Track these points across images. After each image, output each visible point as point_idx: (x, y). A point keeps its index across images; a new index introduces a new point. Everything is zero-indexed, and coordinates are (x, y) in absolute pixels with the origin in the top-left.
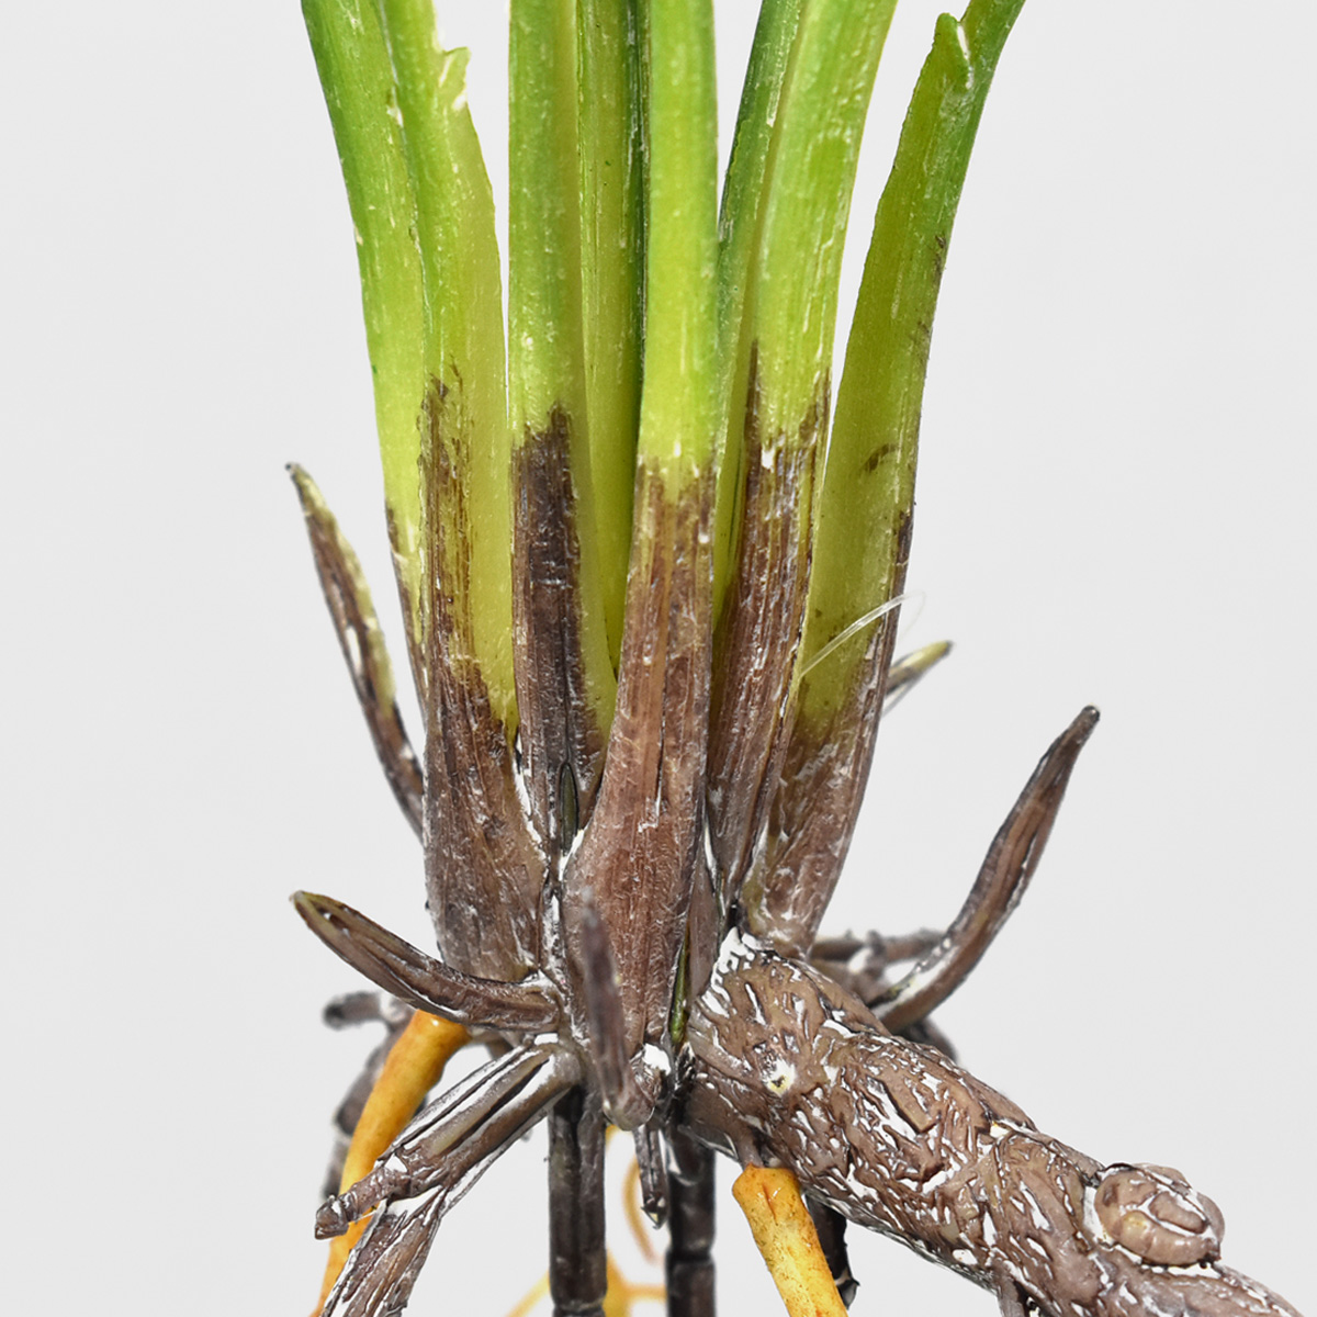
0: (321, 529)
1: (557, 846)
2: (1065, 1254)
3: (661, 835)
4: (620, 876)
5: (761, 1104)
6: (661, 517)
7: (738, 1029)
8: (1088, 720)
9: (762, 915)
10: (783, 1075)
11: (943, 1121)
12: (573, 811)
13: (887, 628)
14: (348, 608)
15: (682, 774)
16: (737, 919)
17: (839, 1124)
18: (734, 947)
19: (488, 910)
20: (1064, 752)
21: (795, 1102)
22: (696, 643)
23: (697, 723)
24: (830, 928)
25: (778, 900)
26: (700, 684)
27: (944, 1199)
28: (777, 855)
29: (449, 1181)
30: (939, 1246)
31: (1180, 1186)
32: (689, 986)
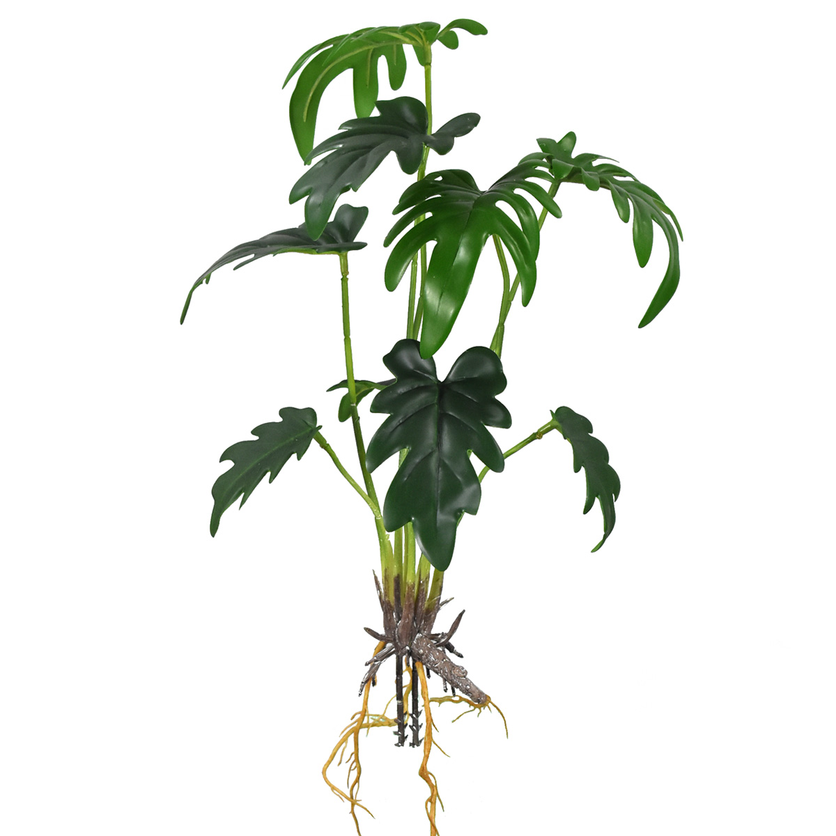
0: (376, 578)
1: (398, 622)
2: (449, 675)
3: (408, 623)
4: (404, 626)
5: (419, 654)
6: (408, 588)
7: (417, 645)
8: (464, 611)
9: (422, 631)
10: (421, 651)
11: (438, 659)
12: (400, 619)
13: (440, 599)
14: (378, 588)
15: (411, 616)
16: (419, 632)
17: (427, 658)
18: (419, 635)
19: (390, 628)
20: (461, 615)
21: (423, 655)
22: (412, 602)
23: (413, 611)
24: (433, 632)
25: (424, 630)
26: (413, 606)
27: (437, 667)
28: (424, 624)
29: (382, 660)
30: (437, 673)
31: (463, 668)
32: (412, 639)
